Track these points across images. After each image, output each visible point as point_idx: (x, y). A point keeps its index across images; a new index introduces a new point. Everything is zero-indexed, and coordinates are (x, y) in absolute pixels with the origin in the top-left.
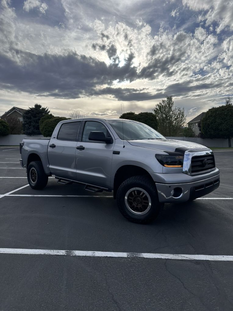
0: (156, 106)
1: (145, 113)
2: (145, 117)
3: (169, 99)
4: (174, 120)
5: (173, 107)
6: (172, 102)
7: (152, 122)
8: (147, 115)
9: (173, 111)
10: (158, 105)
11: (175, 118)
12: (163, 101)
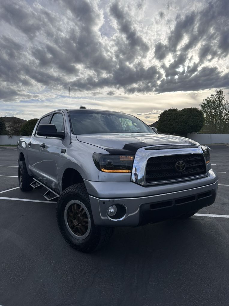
0: (204, 101)
1: (189, 109)
2: (188, 113)
3: (219, 93)
4: (225, 116)
5: (223, 102)
6: (223, 96)
7: (197, 118)
8: (190, 111)
9: (223, 105)
10: (206, 100)
11: (226, 113)
12: (212, 95)
